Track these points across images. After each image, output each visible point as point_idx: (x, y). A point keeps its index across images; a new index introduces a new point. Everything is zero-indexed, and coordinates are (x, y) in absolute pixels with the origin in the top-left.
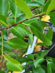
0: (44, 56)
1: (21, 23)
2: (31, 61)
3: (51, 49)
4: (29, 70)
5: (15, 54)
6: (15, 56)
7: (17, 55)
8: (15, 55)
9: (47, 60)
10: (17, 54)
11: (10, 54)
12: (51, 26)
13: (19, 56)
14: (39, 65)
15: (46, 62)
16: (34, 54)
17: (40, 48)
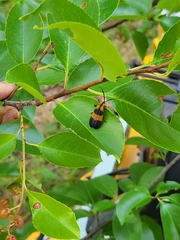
0: (149, 186)
1: (86, 89)
2: (106, 201)
3: (173, 162)
5: (54, 171)
6: (53, 180)
7: (59, 175)
8: (55, 176)
9: (159, 199)
10: (59, 171)
11: (38, 172)
12: (176, 84)
13: (66, 177)
14: (133, 215)
16: (117, 177)
17: (138, 155)
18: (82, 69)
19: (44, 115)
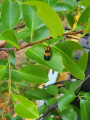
0: (74, 90)
4: (50, 112)
6: (26, 87)
7: (29, 84)
8: (26, 85)
9: (79, 98)
12: (87, 39)
15: (78, 100)
17: (68, 74)
18: (39, 32)
19: (21, 55)
